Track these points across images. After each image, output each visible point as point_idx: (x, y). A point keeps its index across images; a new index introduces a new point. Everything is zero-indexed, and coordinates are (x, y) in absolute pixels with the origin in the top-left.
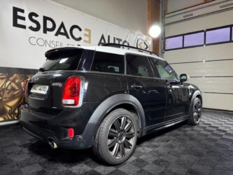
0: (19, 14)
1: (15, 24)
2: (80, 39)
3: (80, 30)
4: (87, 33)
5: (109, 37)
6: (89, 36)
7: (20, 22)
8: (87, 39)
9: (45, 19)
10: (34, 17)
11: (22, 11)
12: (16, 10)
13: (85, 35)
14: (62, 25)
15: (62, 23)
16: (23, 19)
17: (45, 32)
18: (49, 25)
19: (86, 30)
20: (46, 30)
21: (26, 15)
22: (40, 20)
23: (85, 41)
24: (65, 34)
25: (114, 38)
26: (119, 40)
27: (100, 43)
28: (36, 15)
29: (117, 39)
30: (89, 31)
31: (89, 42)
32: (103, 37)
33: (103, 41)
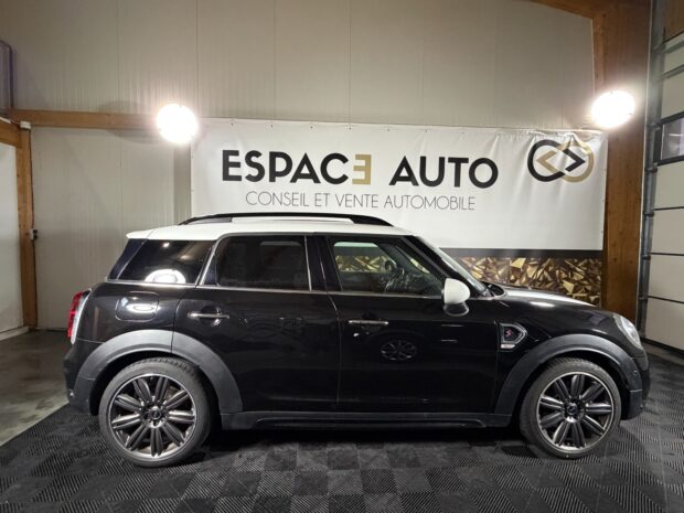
0: (232, 159)
1: (226, 177)
2: (344, 178)
3: (344, 160)
4: (362, 163)
5: (423, 160)
6: (367, 169)
7: (233, 171)
8: (361, 175)
9: (273, 156)
10: (254, 159)
11: (236, 153)
12: (227, 154)
13: (357, 168)
14: (306, 161)
15: (306, 157)
16: (237, 165)
17: (272, 179)
18: (281, 165)
19: (358, 157)
20: (274, 175)
21: (241, 158)
22: (264, 161)
23: (356, 182)
24: (312, 175)
25: (442, 160)
26: (458, 162)
27: (397, 178)
28: (257, 154)
29: (451, 160)
30: (368, 158)
31: (367, 181)
32: (405, 164)
33: (404, 173)
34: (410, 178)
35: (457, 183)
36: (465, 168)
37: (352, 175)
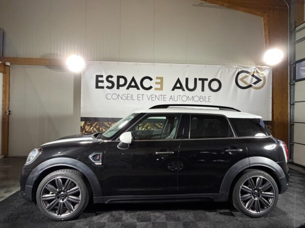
0: (100, 79)
1: (97, 87)
2: (151, 88)
3: (151, 79)
4: (159, 81)
5: (187, 79)
6: (161, 83)
7: (100, 84)
8: (159, 86)
9: (119, 77)
10: (110, 79)
11: (102, 76)
12: (97, 77)
13: (157, 83)
14: (133, 80)
15: (133, 78)
16: (102, 81)
17: (118, 88)
18: (122, 81)
19: (157, 78)
20: (119, 86)
21: (104, 79)
22: (114, 80)
23: (156, 89)
24: (136, 86)
25: (196, 79)
26: (203, 80)
27: (175, 88)
28: (111, 77)
29: (200, 79)
30: (162, 79)
31: (161, 89)
32: (178, 81)
33: (178, 85)
34: (181, 87)
35: (203, 90)
36: (206, 83)
37: (154, 86)
